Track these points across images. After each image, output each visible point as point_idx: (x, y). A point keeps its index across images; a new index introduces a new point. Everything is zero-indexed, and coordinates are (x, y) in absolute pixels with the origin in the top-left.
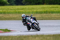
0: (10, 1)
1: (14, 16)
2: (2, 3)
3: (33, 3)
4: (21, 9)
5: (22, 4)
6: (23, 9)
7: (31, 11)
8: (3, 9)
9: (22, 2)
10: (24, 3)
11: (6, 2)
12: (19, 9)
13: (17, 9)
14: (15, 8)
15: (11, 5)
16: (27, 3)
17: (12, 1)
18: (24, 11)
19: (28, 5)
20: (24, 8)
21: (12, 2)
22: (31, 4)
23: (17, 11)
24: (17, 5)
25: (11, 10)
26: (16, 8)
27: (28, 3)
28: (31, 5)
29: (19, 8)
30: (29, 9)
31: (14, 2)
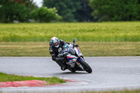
0: (63, 12)
2: (45, 15)
3: (116, 17)
4: (89, 31)
5: (92, 20)
6: (94, 30)
7: (111, 35)
8: (48, 30)
9: (93, 14)
10: (95, 18)
11: (54, 15)
12: (84, 31)
13: (80, 31)
14: (75, 29)
15: (66, 20)
16: (102, 18)
17: (68, 12)
19: (106, 20)
20: (97, 28)
21: (69, 14)
22: (112, 19)
23: (80, 35)
24: (81, 21)
25: (66, 32)
26: (78, 29)
27: (105, 17)
28: (112, 21)
29: (86, 28)
30: (107, 31)
31: (73, 13)
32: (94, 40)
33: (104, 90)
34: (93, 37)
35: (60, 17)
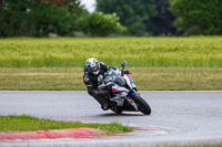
0: (128, 21)
1: (144, 75)
2: (99, 26)
3: (212, 28)
4: (169, 50)
5: (174, 32)
6: (176, 49)
7: (204, 56)
9: (175, 24)
10: (179, 29)
12: (161, 50)
13: (155, 50)
14: (147, 47)
15: (133, 33)
16: (191, 30)
17: (136, 20)
18: (182, 58)
19: (195, 34)
20: (182, 45)
21: (138, 24)
22: (207, 32)
23: (155, 56)
24: (156, 34)
25: (132, 52)
26: (153, 47)
27: (195, 28)
28: (205, 34)
29: (164, 46)
30: (198, 50)
31: (145, 22)
32: (177, 65)
33: (192, 144)
34: (175, 60)
35: (123, 28)
